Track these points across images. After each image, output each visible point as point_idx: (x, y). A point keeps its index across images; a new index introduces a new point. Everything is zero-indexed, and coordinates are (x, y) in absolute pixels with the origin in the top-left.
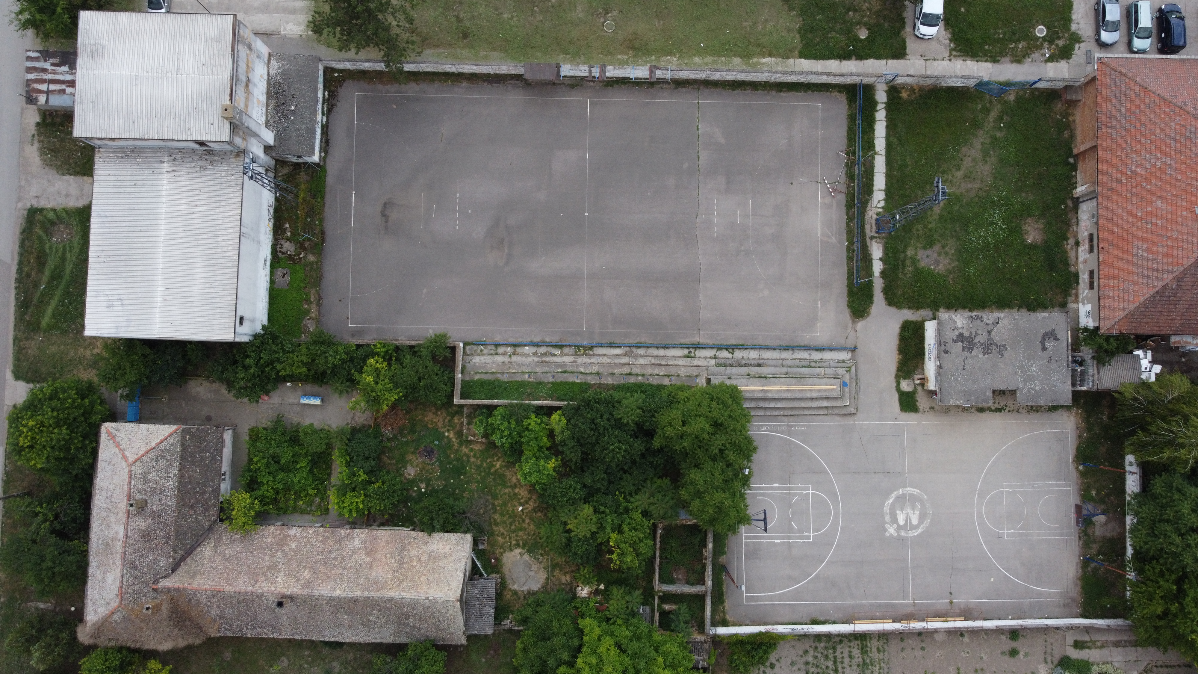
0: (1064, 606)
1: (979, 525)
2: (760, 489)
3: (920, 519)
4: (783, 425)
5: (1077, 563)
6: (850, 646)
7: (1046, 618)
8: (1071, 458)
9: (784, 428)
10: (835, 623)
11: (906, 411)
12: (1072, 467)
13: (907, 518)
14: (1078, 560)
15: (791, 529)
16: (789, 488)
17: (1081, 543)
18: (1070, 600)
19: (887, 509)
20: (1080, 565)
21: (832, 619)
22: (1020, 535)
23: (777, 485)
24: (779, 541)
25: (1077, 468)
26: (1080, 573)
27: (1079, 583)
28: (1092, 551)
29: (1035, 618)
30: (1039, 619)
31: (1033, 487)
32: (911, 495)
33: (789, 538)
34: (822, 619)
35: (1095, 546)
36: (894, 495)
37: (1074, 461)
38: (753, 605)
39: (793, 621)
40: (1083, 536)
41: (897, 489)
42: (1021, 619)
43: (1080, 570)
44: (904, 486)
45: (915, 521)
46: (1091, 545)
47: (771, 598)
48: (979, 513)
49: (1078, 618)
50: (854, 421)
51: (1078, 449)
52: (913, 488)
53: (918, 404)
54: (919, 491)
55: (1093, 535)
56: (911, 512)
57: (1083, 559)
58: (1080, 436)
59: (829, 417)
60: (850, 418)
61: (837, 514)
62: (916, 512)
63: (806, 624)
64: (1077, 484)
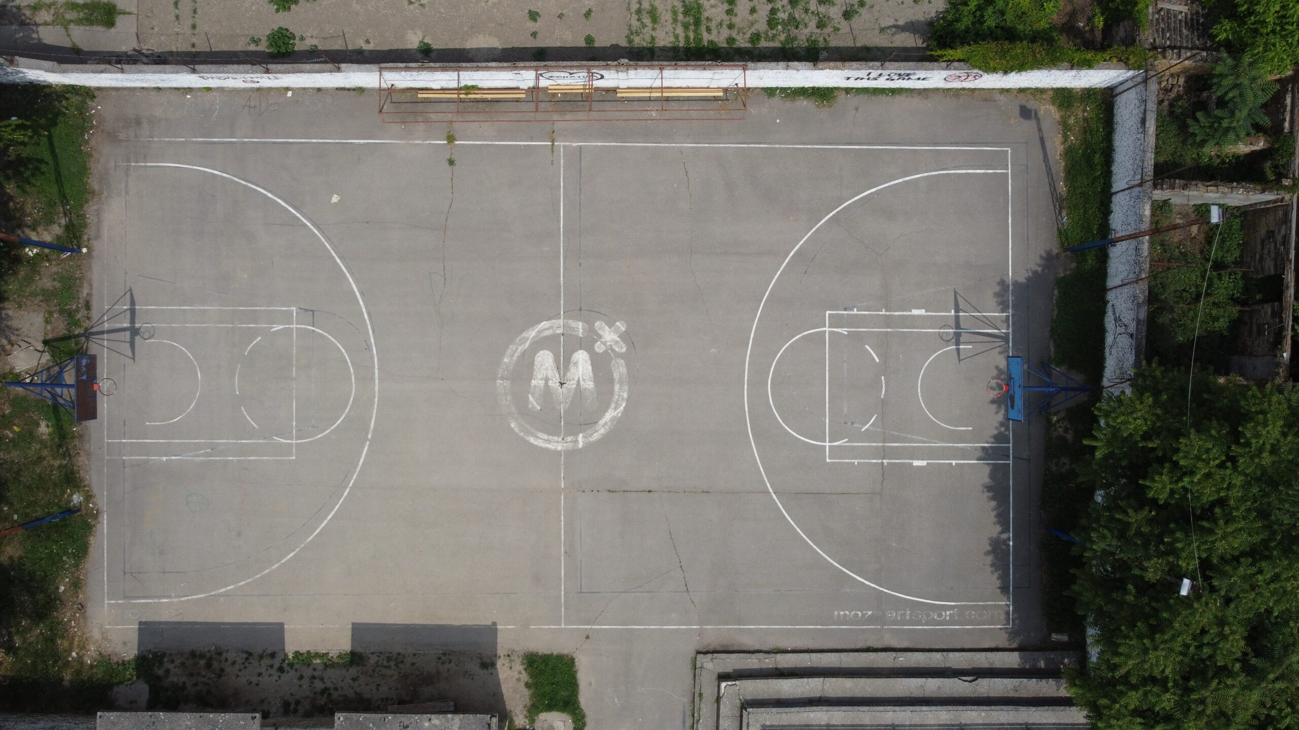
0: (138, 122)
1: (368, 348)
2: (963, 453)
3: (532, 364)
4: (895, 622)
5: (98, 237)
6: (731, 26)
7: (190, 90)
8: (104, 526)
9: (892, 615)
10: (770, 92)
11: (560, 657)
12: (102, 500)
13: (567, 369)
14: (95, 244)
15: (883, 343)
16: (884, 453)
17: (85, 291)
18: (122, 136)
19: (621, 392)
20: (90, 232)
21: (776, 100)
22: (254, 317)
23: (916, 463)
24: (916, 312)
25: (89, 497)
26: (90, 210)
27: (94, 183)
28: (54, 269)
29: (221, 90)
30: (209, 89)
31: (213, 447)
32: (552, 430)
33: (888, 321)
34: (804, 103)
35: (46, 282)
36: (600, 431)
37: (96, 516)
38: (987, 144)
39: (884, 98)
40: (77, 310)
41: (589, 447)
42: (259, 89)
43: (91, 218)
44: (571, 454)
45: (545, 360)
46: (57, 284)
47: (939, 160)
48: (365, 379)
49: (99, 89)
50: (701, 633)
51: (83, 551)
52: (547, 450)
53: (525, 677)
54: (532, 440)
55: (51, 313)
56: (554, 384)
57: (79, 248)
58: (77, 585)
59: (770, 644)
60: (713, 641)
61: (758, 382)
62: (542, 383)
63: (848, 90)
64: (89, 455)
